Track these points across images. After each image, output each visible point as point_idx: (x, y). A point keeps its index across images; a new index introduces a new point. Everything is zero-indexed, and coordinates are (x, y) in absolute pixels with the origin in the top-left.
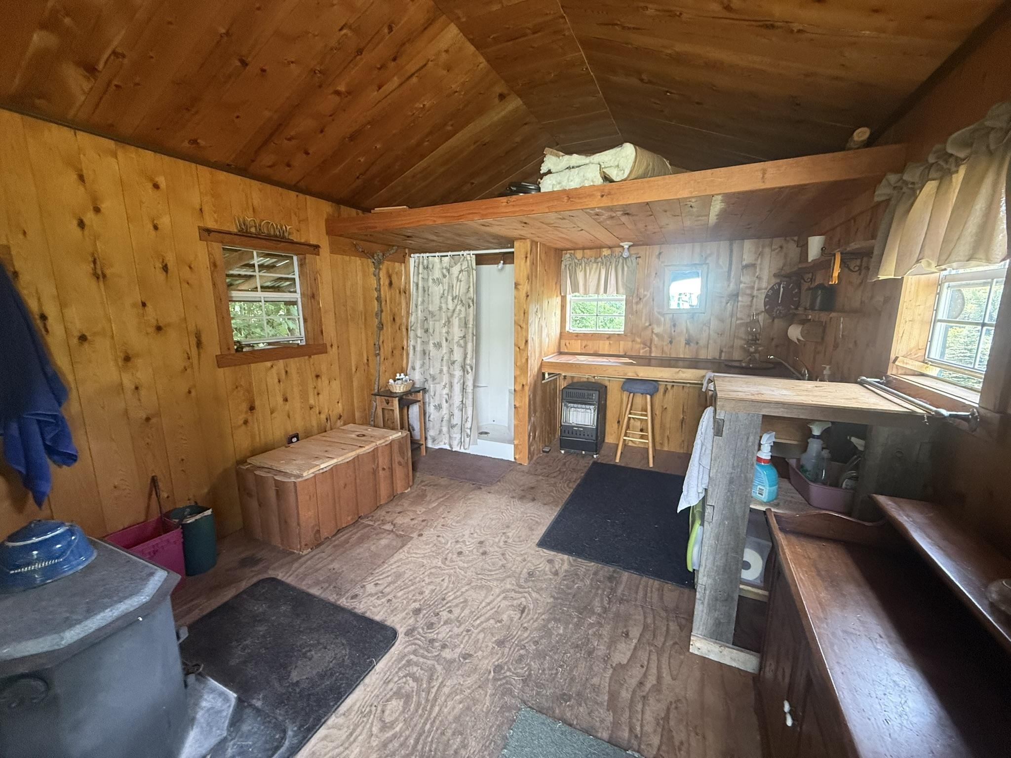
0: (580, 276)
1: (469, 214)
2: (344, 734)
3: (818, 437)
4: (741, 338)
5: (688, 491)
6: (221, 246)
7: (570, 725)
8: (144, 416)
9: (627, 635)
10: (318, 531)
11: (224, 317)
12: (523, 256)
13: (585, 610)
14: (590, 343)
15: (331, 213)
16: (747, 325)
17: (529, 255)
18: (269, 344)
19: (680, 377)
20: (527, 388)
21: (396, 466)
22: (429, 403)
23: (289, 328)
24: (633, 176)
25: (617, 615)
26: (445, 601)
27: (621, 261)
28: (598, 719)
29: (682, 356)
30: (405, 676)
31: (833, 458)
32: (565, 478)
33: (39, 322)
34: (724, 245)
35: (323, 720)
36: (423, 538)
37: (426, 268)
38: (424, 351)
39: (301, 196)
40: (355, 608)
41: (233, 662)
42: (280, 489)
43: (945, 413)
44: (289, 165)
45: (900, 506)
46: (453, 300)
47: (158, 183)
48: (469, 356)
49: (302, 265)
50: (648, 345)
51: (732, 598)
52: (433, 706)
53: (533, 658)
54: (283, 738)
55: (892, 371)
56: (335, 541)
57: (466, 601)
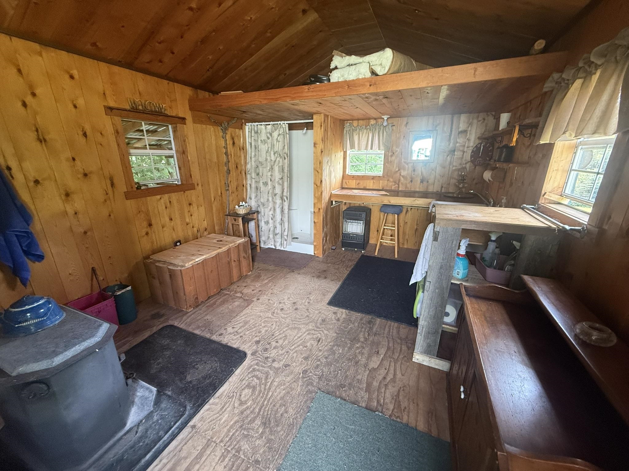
0: (356, 138)
1: (284, 97)
2: (219, 407)
3: (494, 241)
4: (455, 179)
5: (416, 273)
6: (120, 119)
7: (345, 400)
8: (83, 231)
9: (378, 353)
10: (197, 298)
11: (127, 166)
12: (319, 125)
13: (355, 340)
14: (361, 182)
15: (191, 95)
16: (459, 170)
17: (323, 125)
18: (158, 184)
19: (416, 203)
20: (321, 211)
21: (242, 259)
22: (261, 220)
23: (169, 172)
24: (390, 72)
25: (373, 343)
26: (274, 336)
27: (382, 127)
28: (360, 397)
29: (418, 190)
30: (253, 377)
31: (502, 253)
32: (345, 265)
33: (6, 172)
34: (448, 118)
35: (207, 401)
36: (260, 301)
37: (256, 132)
38: (257, 187)
39: (171, 83)
40: (221, 341)
41: (153, 371)
42: (172, 274)
43: (567, 227)
44: (161, 61)
45: (535, 282)
46: (274, 154)
47: (74, 75)
48: (285, 190)
49: (175, 131)
50: (397, 182)
51: (438, 333)
52: (268, 392)
53: (324, 366)
54: (185, 410)
55: (542, 201)
56: (207, 303)
57: (286, 336)
